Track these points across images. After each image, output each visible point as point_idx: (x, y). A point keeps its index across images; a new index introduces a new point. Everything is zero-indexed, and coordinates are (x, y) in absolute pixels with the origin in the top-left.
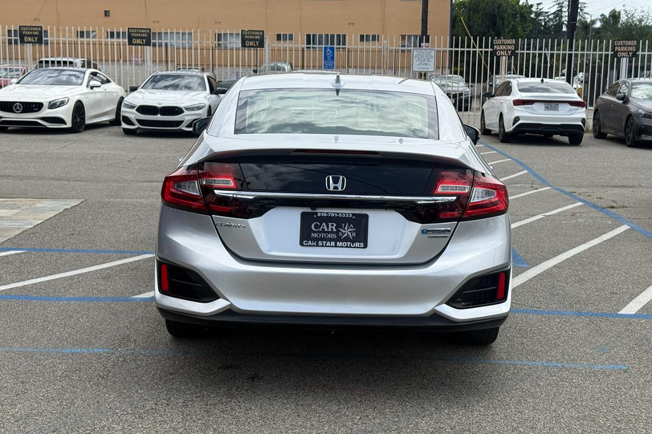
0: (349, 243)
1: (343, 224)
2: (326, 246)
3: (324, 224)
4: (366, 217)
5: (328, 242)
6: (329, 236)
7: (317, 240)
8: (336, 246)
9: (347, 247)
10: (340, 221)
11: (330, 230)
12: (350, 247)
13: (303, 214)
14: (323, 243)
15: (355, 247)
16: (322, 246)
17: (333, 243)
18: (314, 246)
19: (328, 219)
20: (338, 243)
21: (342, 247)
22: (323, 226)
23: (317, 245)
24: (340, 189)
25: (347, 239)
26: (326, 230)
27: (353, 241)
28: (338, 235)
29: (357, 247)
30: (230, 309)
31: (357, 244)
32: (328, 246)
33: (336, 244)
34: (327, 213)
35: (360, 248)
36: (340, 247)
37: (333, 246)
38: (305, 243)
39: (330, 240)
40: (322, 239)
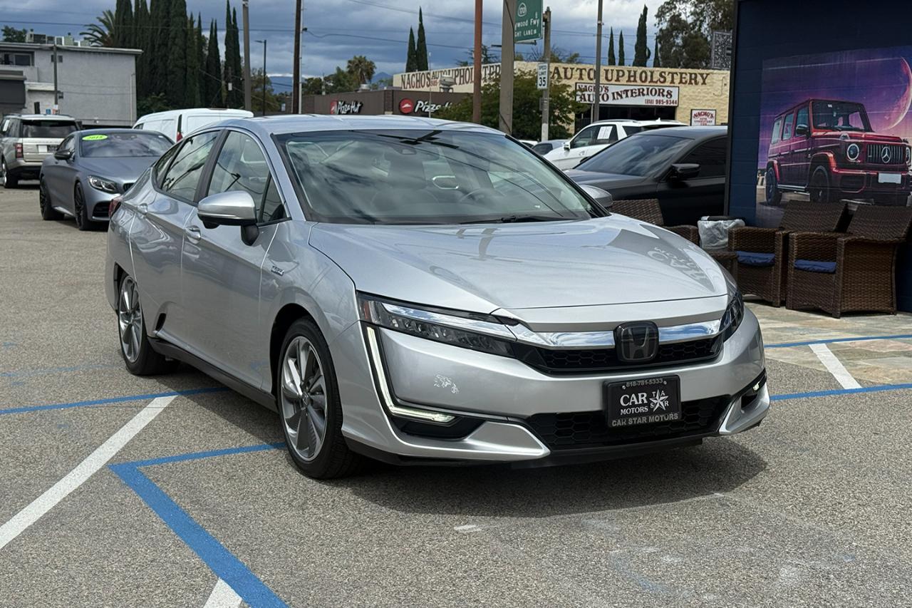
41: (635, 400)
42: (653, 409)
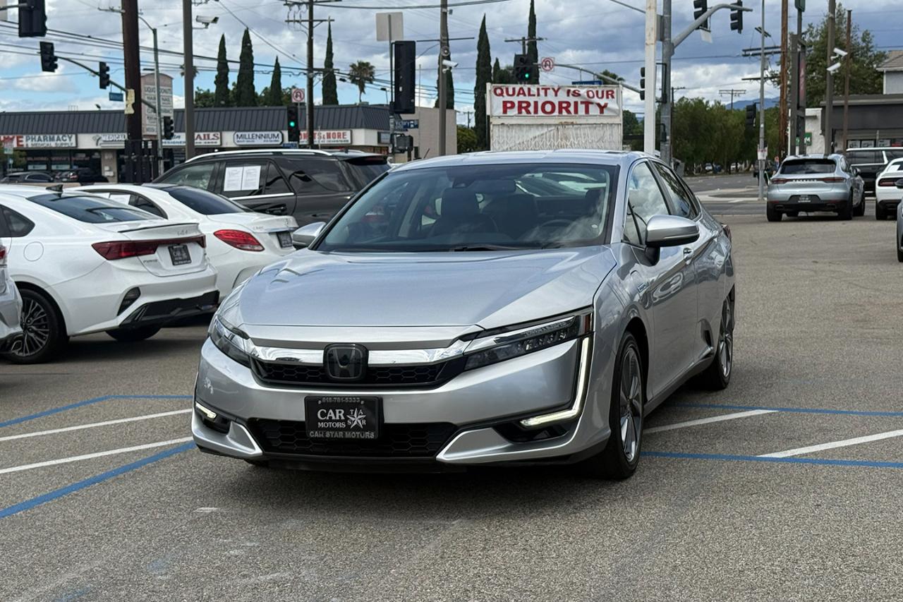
41: (333, 415)
42: (351, 426)
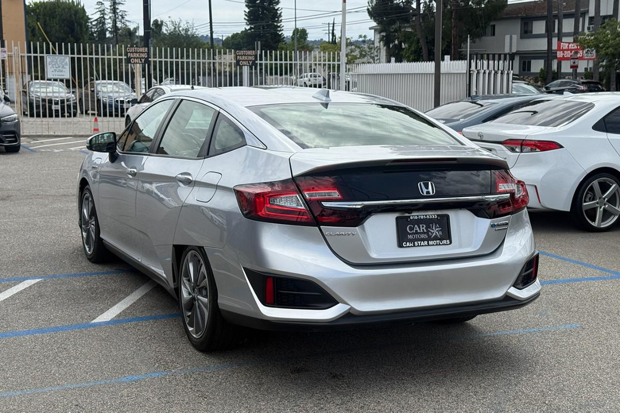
0: (438, 241)
1: (431, 225)
2: (420, 246)
3: (416, 226)
4: (448, 217)
5: (422, 242)
6: (422, 236)
7: (412, 241)
8: (428, 245)
9: (437, 245)
10: (428, 222)
11: (422, 231)
12: (440, 244)
13: (397, 219)
14: (418, 243)
15: (443, 244)
16: (418, 246)
17: (426, 243)
18: (412, 246)
19: (419, 222)
20: (430, 242)
21: (433, 245)
22: (416, 228)
23: (414, 246)
24: (431, 194)
25: (436, 238)
26: (419, 231)
27: (441, 239)
28: (428, 235)
29: (445, 244)
30: (349, 312)
31: (444, 242)
32: (423, 246)
33: (428, 243)
34: (418, 216)
35: (447, 244)
36: (432, 245)
37: (426, 245)
38: (405, 244)
39: (423, 240)
40: (418, 240)
